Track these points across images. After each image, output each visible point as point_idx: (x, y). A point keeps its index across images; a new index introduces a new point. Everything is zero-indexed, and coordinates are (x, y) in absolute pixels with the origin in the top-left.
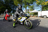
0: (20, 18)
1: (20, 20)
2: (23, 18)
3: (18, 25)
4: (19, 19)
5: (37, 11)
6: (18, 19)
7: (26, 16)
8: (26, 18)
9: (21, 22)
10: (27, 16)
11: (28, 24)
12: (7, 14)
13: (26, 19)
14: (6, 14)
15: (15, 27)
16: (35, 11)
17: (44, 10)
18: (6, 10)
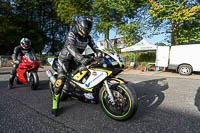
0: (84, 73)
1: (81, 81)
2: (95, 74)
3: (74, 103)
4: (77, 77)
5: (154, 47)
6: (75, 77)
7: (110, 67)
8: (110, 73)
9: (87, 92)
12: (27, 56)
13: (108, 78)
14: (22, 58)
15: (58, 112)
16: (145, 45)
17: (182, 44)
18: (23, 40)
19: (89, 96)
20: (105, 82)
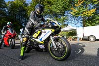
2: (45, 32)
4: (35, 35)
8: (53, 30)
9: (41, 44)
10: (55, 25)
18: (8, 23)
19: (42, 47)
20: (51, 37)
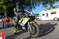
2: (24, 20)
6: (19, 22)
8: (29, 19)
11: (32, 29)
19: (24, 28)
20: (28, 22)
